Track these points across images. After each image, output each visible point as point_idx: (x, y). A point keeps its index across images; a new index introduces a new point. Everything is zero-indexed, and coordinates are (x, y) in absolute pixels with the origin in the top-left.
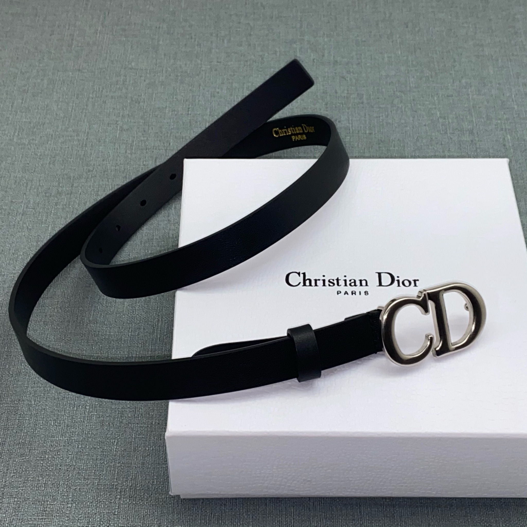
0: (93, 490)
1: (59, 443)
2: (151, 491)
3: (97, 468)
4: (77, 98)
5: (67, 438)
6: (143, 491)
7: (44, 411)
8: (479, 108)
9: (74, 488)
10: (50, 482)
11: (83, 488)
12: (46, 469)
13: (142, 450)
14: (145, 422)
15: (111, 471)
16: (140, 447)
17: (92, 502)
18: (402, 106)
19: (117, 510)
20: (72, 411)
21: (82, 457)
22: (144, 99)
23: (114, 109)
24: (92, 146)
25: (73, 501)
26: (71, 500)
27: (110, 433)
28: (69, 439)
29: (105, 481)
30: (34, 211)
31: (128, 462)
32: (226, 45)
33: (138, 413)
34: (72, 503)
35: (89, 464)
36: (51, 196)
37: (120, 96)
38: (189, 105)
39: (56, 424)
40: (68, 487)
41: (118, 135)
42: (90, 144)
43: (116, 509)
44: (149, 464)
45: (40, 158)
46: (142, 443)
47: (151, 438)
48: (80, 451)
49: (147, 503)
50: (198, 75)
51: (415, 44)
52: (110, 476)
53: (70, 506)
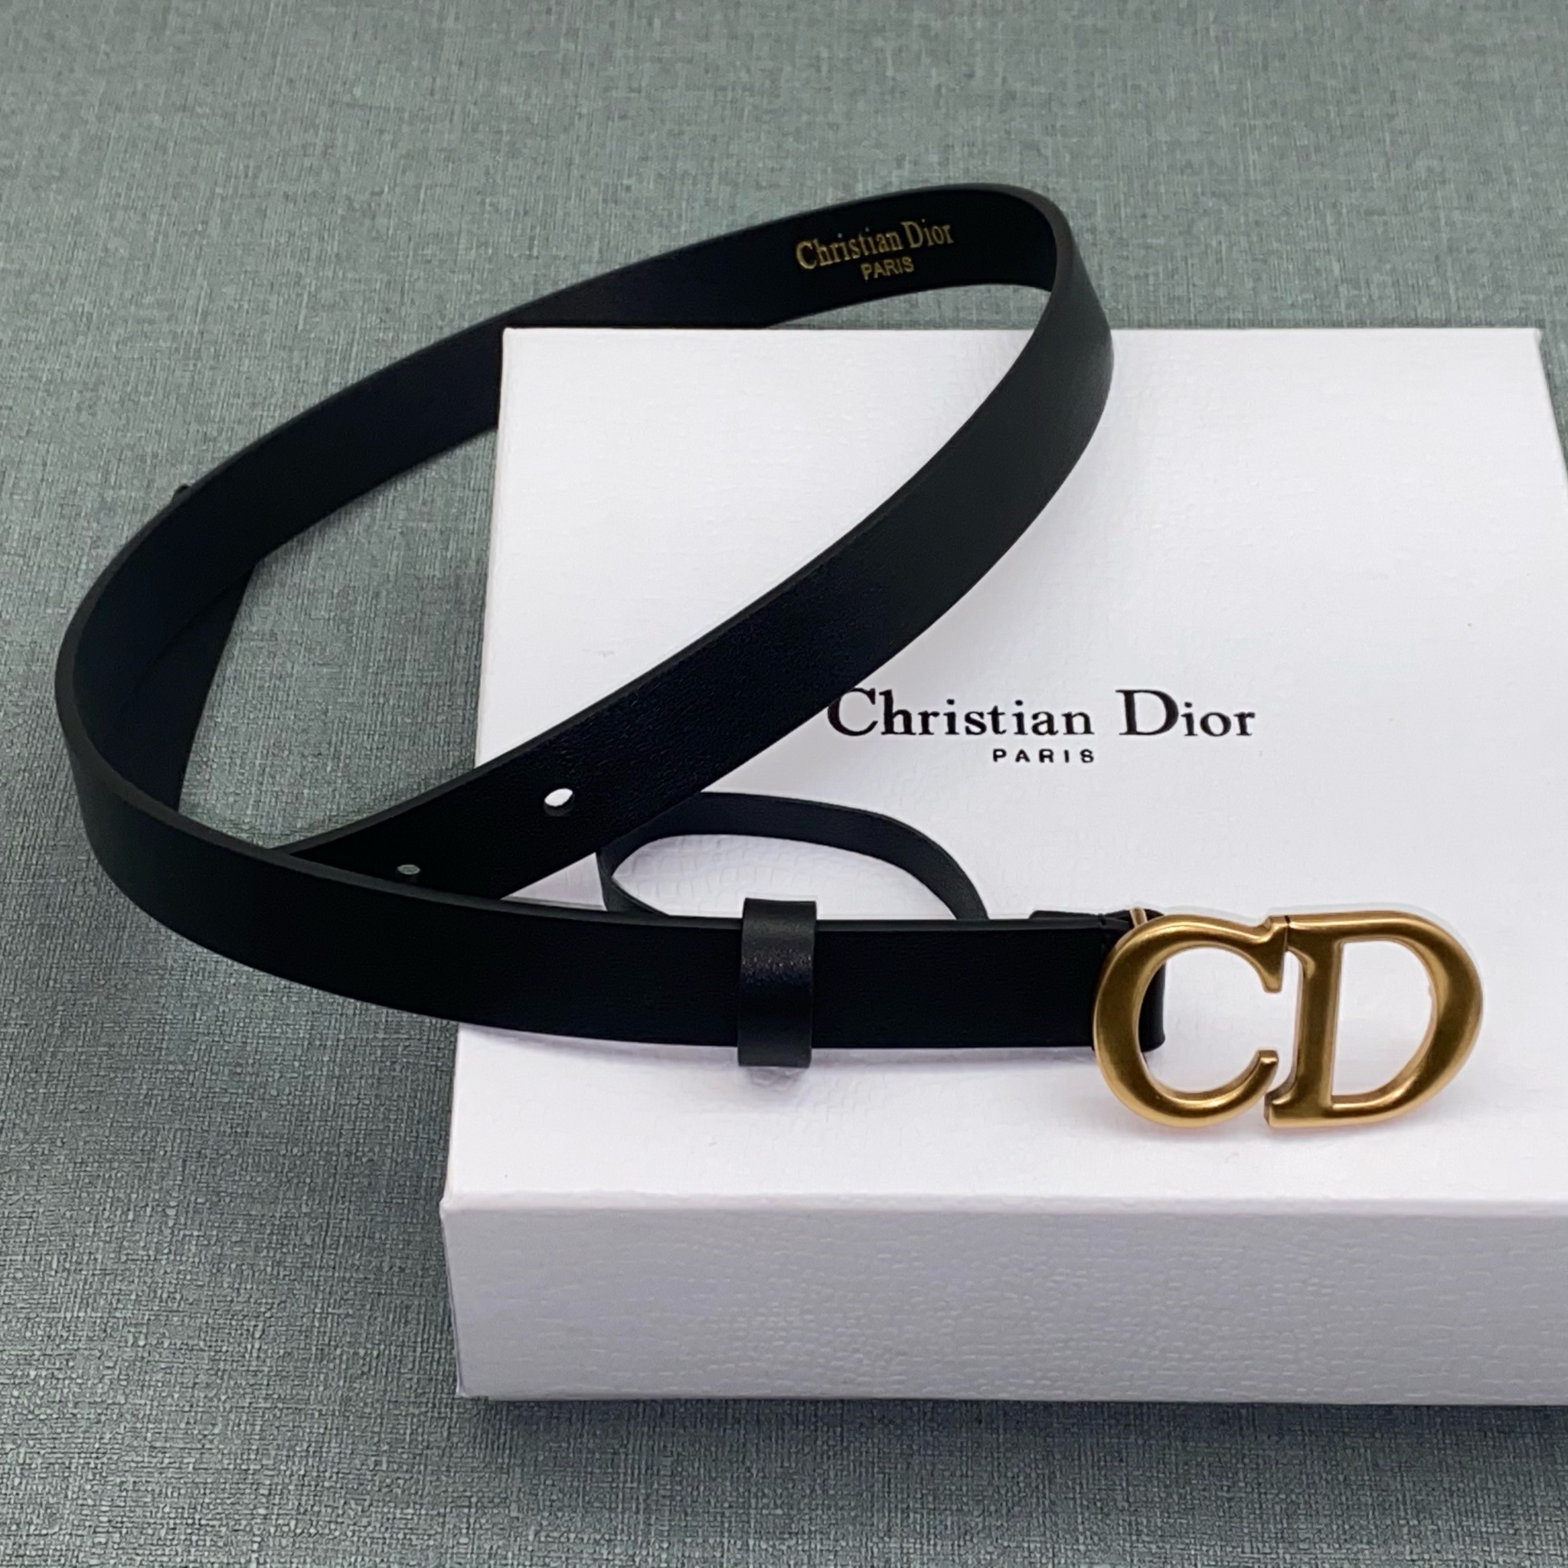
0: (179, 1489)
1: (73, 1328)
2: (368, 1493)
3: (196, 1412)
4: (174, 197)
5: (99, 1315)
6: (343, 1492)
7: (28, 1221)
8: (1470, 252)
9: (118, 1480)
10: (40, 1461)
11: (147, 1482)
12: (30, 1417)
13: (344, 1358)
14: (357, 1263)
15: (239, 1425)
16: (336, 1347)
17: (174, 1529)
18: (1220, 243)
19: (255, 1555)
20: (121, 1222)
21: (147, 1378)
22: (389, 205)
23: (292, 234)
24: (217, 356)
25: (113, 1524)
26: (105, 1519)
27: (240, 1299)
28: (106, 1315)
29: (220, 1456)
30: (21, 561)
31: (298, 1394)
32: (657, 35)
33: (337, 1234)
34: (108, 1532)
35: (169, 1400)
36: (78, 514)
37: (314, 194)
38: (533, 228)
39: (67, 1265)
40: (98, 1477)
41: (301, 322)
42: (212, 350)
43: (253, 1551)
44: (366, 1404)
45: (47, 391)
46: (345, 1333)
47: (376, 1318)
48: (143, 1358)
49: (354, 1532)
50: (566, 130)
51: (1265, 43)
52: (236, 1442)
53: (103, 1540)
